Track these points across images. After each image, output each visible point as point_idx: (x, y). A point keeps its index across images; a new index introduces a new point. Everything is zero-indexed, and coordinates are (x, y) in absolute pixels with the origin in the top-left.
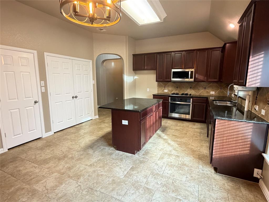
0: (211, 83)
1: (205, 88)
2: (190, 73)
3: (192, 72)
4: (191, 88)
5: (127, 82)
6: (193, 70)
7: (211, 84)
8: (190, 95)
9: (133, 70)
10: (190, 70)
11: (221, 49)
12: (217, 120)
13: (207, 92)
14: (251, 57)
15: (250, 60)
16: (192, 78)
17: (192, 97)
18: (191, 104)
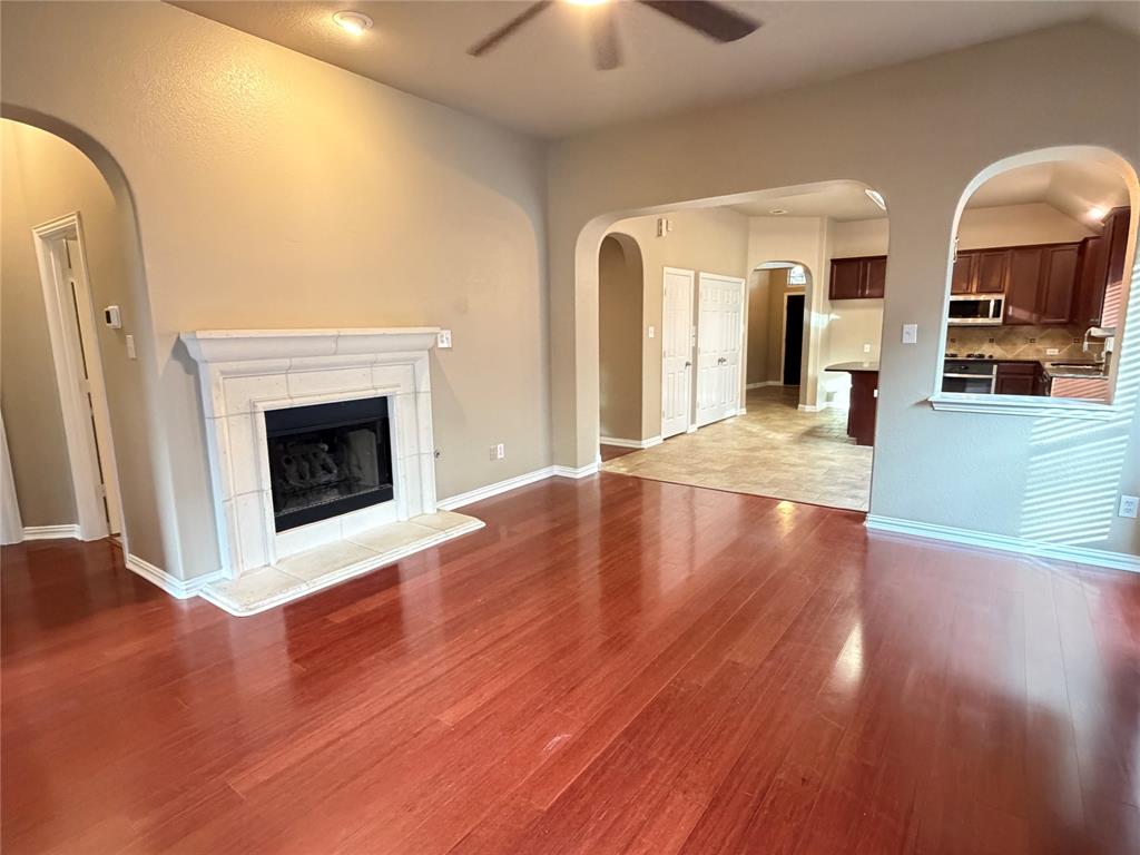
0: (1047, 328)
1: (1032, 341)
2: (992, 304)
3: (998, 303)
4: (991, 341)
5: (817, 330)
6: (1002, 297)
7: (1049, 330)
8: (991, 357)
9: (831, 298)
10: (992, 298)
11: (1076, 247)
12: (1054, 379)
13: (1038, 351)
14: (1108, 286)
15: (1107, 290)
16: (998, 316)
17: (997, 362)
18: (993, 377)
